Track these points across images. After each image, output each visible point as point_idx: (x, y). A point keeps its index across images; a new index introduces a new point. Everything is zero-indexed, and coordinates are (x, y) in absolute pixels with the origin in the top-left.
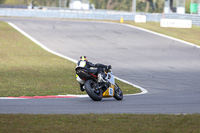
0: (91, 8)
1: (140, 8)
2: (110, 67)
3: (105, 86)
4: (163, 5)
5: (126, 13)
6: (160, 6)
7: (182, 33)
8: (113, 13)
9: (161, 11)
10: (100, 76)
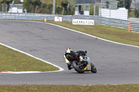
0: (24, 12)
1: (58, 12)
2: (86, 52)
3: (85, 64)
4: (74, 10)
5: (48, 15)
6: (72, 10)
7: (87, 29)
8: (39, 15)
9: (73, 13)
10: (81, 58)
